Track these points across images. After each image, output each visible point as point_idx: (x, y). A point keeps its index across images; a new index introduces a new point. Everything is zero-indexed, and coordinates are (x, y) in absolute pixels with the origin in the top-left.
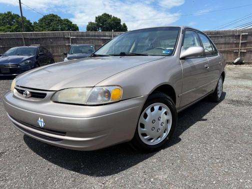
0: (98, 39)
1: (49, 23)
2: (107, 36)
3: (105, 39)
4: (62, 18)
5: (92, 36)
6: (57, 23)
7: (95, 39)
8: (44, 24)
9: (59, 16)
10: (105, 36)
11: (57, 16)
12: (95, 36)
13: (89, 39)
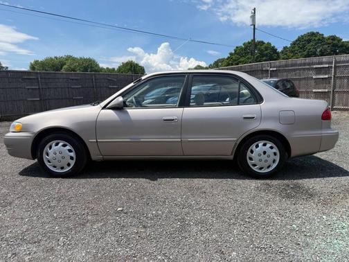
0: (308, 69)
1: (304, 46)
2: (326, 63)
3: (321, 68)
4: (326, 36)
5: (301, 65)
6: (316, 44)
7: (304, 69)
8: (297, 48)
9: (321, 33)
10: (322, 63)
11: (318, 33)
12: (304, 64)
13: (295, 70)
